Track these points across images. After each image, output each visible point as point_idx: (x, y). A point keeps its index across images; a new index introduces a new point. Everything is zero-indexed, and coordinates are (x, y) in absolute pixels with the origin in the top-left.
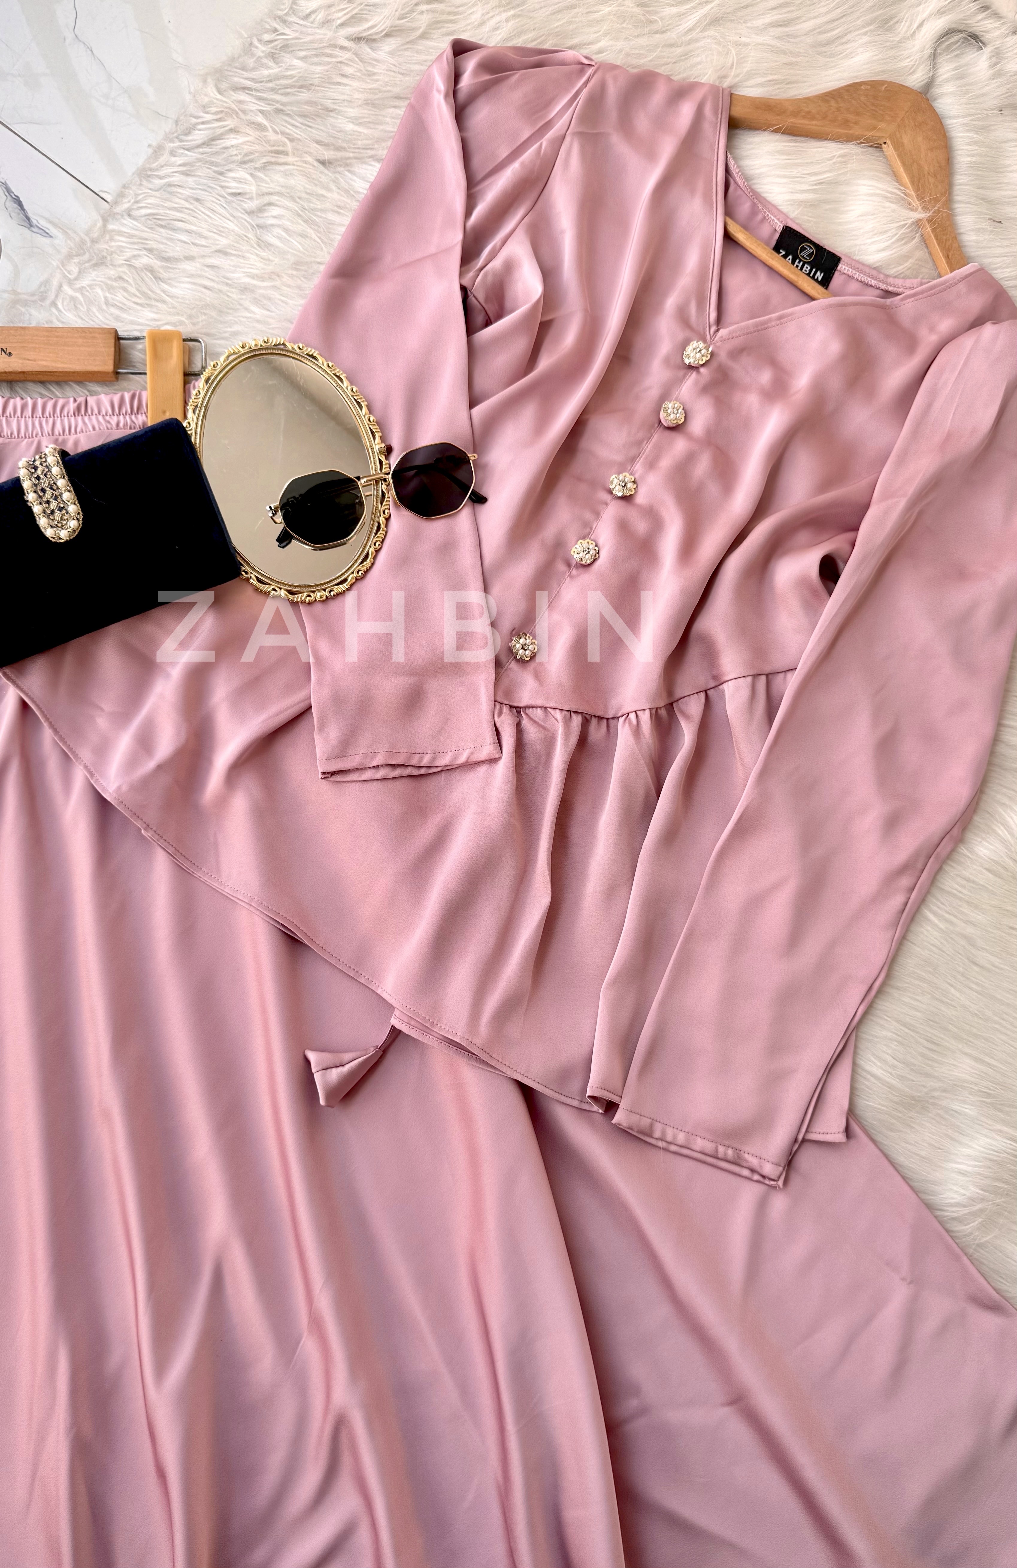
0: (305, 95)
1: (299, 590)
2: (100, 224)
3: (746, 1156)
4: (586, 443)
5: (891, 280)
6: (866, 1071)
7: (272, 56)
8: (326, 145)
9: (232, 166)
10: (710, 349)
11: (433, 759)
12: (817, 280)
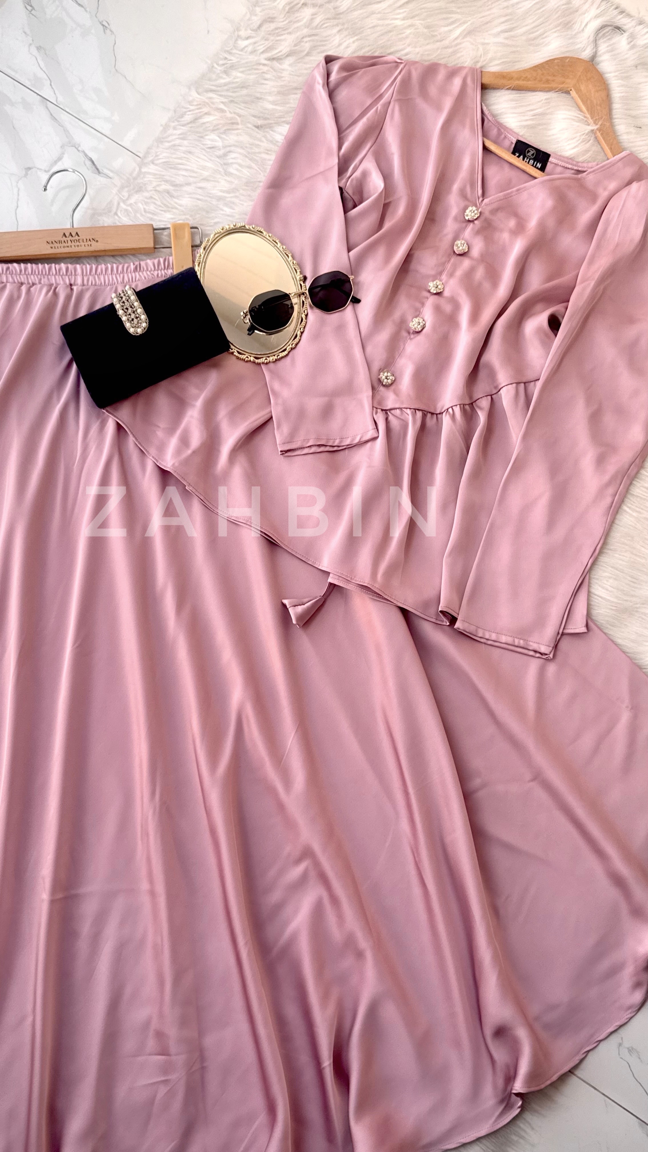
0: (245, 92)
1: (261, 356)
2: (137, 169)
3: (531, 643)
4: (413, 265)
5: (580, 164)
6: (596, 595)
7: (225, 72)
8: (259, 117)
9: (207, 133)
10: (479, 211)
11: (341, 442)
12: (537, 168)
